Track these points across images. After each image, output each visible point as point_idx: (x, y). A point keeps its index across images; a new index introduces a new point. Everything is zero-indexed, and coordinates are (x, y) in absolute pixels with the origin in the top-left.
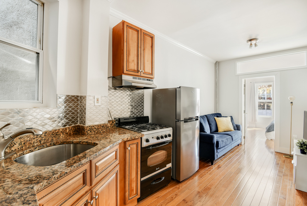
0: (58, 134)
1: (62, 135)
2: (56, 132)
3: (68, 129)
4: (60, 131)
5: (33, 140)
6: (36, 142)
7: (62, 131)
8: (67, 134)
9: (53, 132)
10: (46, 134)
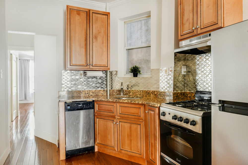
0: (149, 93)
1: (152, 95)
2: (148, 92)
3: (156, 92)
4: (151, 92)
5: (137, 93)
6: (138, 94)
7: (152, 92)
8: (156, 95)
9: (147, 92)
10: (143, 92)
